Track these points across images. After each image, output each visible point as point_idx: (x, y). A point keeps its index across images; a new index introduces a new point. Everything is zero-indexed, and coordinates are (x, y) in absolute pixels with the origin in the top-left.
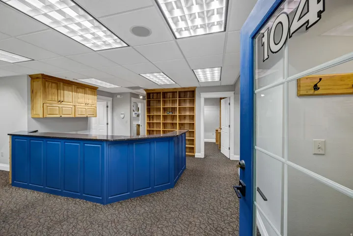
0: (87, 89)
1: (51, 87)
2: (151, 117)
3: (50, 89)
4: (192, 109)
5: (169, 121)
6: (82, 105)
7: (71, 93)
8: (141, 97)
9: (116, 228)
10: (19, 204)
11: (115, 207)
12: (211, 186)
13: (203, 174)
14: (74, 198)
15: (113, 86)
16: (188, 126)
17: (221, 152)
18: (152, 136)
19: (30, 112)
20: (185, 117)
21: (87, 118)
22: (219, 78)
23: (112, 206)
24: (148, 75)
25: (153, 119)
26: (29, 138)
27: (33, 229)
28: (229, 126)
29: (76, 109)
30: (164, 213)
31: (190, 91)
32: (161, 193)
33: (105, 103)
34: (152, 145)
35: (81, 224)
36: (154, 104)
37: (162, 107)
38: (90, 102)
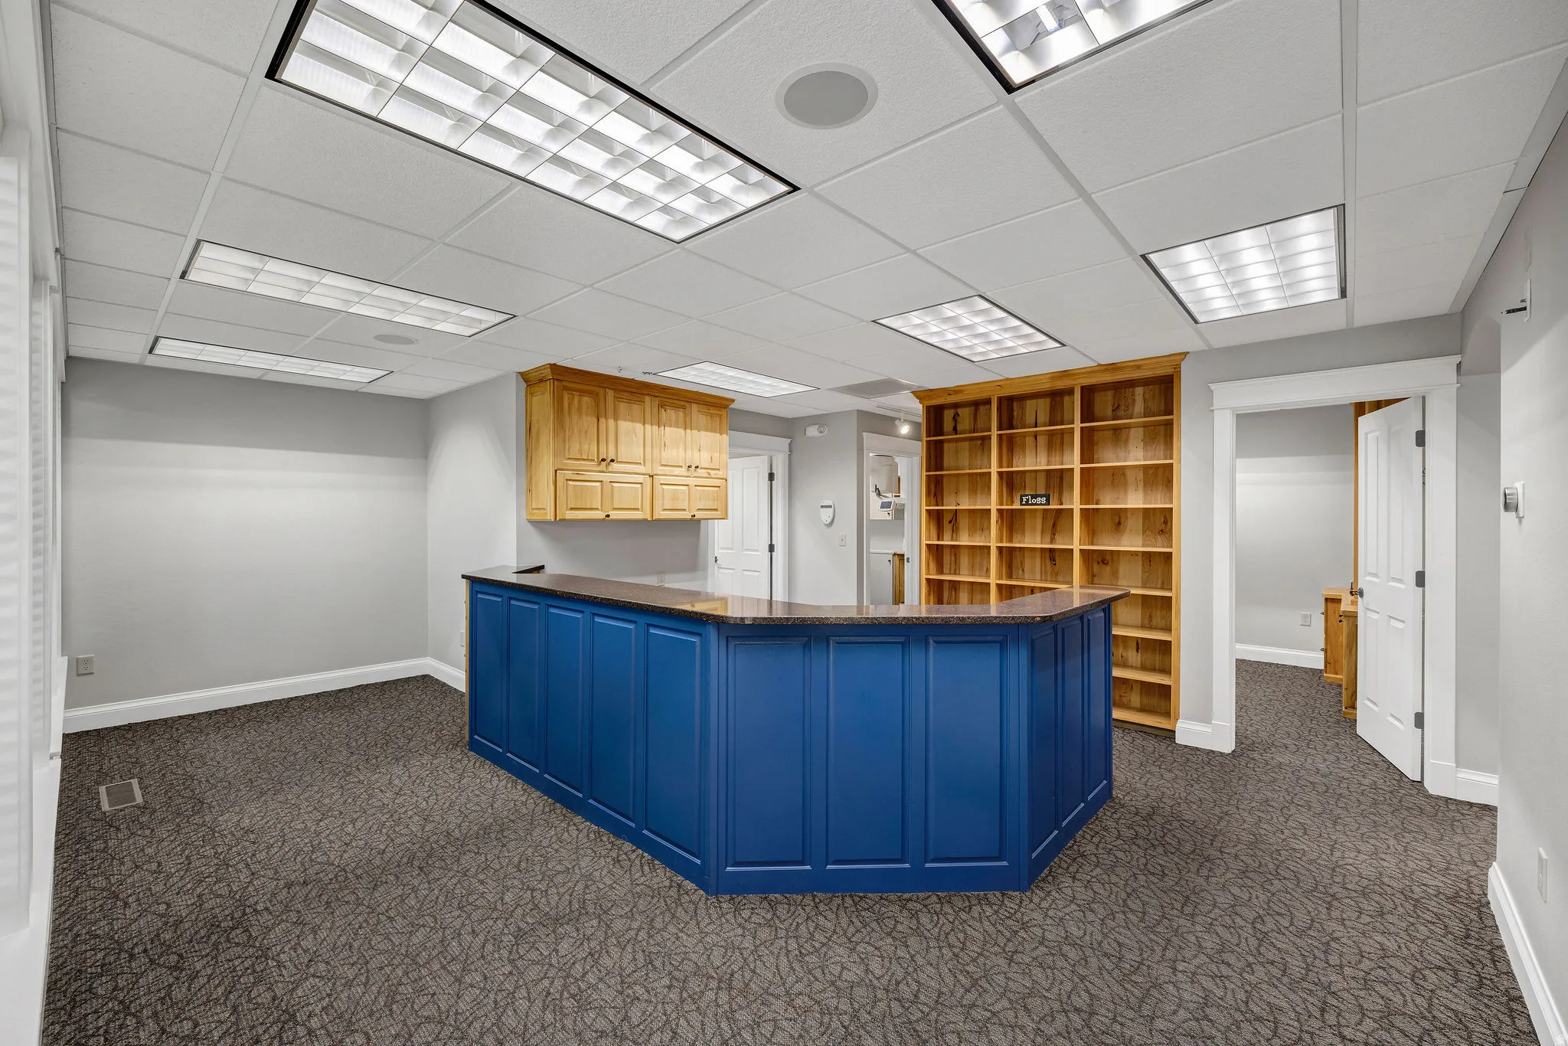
0: (695, 407)
1: (579, 409)
2: (947, 518)
3: (575, 417)
4: (1161, 477)
5: (1033, 540)
6: (677, 471)
7: (639, 426)
8: (905, 430)
9: (731, 1019)
10: (471, 817)
11: (746, 914)
12: (1263, 938)
13: (1213, 853)
14: (618, 835)
15: (785, 388)
16: (1138, 568)
17: (1360, 730)
18: (947, 612)
19: (523, 499)
20: (1118, 520)
21: (692, 526)
22: (1335, 283)
23: (737, 911)
24: (916, 318)
25: (955, 530)
26: (506, 594)
27: (480, 922)
28: (1420, 579)
29: (658, 488)
30: (955, 1017)
31: (1146, 382)
32: (958, 903)
33: (761, 465)
34: (916, 656)
35: (615, 952)
36: (960, 460)
37: (994, 469)
38: (703, 458)
